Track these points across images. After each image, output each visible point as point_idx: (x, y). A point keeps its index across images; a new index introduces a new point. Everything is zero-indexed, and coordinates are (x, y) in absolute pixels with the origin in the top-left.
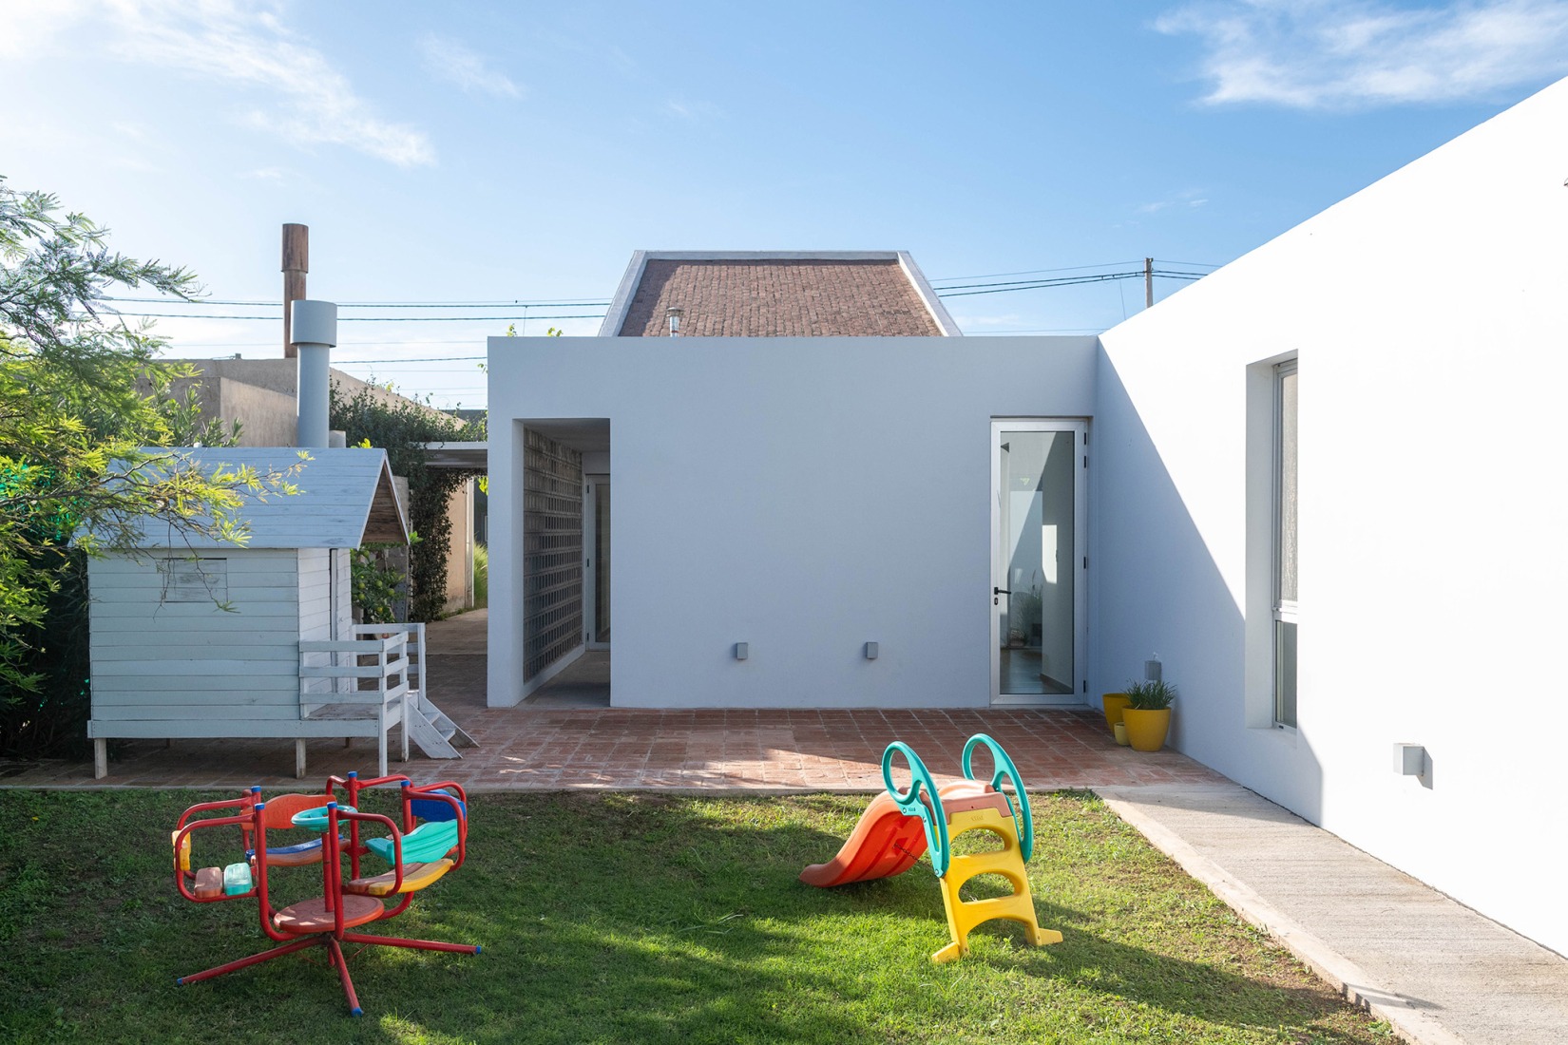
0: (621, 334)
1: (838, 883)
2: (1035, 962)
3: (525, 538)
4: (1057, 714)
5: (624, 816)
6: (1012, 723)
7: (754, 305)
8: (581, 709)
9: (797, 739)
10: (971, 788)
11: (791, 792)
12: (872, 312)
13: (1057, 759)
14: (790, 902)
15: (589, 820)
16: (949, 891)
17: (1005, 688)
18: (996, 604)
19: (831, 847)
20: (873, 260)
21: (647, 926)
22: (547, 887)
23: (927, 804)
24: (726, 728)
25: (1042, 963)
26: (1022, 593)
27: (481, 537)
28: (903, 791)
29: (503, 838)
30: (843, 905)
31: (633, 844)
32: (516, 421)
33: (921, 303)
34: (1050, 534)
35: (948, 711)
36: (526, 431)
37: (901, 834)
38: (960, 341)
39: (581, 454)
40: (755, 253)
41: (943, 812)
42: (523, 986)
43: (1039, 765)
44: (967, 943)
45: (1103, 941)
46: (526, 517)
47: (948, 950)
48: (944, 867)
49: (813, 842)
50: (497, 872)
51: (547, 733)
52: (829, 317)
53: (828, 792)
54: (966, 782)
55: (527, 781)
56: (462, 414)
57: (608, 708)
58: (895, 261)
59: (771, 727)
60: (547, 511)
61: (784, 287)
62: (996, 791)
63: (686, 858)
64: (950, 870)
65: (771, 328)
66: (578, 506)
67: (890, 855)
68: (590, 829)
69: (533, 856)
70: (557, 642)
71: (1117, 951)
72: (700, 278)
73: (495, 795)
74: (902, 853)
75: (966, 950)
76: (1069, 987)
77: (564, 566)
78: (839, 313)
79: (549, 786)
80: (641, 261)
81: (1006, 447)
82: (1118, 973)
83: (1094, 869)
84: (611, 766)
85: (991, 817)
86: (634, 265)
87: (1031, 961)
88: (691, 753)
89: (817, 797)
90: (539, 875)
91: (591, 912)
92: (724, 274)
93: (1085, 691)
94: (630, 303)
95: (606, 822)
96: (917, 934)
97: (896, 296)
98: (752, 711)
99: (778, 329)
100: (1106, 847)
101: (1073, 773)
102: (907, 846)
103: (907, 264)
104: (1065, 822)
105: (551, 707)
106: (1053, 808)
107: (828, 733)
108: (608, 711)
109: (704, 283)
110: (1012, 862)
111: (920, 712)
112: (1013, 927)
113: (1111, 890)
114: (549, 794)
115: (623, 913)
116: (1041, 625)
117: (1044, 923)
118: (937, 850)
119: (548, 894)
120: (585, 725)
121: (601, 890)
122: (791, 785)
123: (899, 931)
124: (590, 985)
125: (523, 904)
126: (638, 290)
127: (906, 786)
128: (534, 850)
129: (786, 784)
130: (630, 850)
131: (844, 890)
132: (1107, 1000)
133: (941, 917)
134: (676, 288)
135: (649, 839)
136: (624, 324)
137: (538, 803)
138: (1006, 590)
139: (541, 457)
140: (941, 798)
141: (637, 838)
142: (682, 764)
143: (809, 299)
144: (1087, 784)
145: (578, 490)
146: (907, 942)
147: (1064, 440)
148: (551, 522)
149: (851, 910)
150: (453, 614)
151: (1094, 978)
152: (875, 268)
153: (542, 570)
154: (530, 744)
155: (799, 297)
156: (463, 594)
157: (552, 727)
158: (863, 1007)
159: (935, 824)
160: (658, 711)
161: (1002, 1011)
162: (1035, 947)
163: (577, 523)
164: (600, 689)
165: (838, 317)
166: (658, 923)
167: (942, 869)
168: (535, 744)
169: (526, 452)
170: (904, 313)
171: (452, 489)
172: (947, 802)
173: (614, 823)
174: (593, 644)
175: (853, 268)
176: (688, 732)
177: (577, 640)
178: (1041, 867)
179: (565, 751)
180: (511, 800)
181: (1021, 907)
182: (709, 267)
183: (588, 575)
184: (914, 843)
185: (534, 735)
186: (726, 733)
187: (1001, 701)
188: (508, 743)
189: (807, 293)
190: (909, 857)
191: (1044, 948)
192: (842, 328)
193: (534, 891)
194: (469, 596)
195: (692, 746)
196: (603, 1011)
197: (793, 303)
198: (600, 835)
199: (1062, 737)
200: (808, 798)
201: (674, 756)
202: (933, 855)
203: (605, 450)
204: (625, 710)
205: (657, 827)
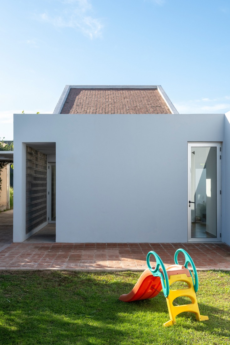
0: (61, 113)
1: (132, 300)
2: (199, 326)
3: (27, 184)
4: (210, 245)
5: (59, 279)
6: (195, 248)
7: (107, 104)
8: (45, 243)
9: (120, 253)
10: (177, 267)
11: (117, 271)
12: (148, 106)
13: (210, 260)
14: (115, 307)
15: (47, 280)
16: (169, 302)
17: (193, 236)
18: (190, 207)
19: (130, 289)
20: (148, 89)
21: (66, 314)
22: (32, 302)
23: (162, 272)
24: (95, 250)
25: (201, 327)
26: (200, 204)
27: (12, 185)
28: (153, 268)
29: (17, 286)
30: (133, 308)
31: (62, 287)
32: (23, 143)
33: (165, 103)
34: (208, 182)
35: (173, 244)
36: (27, 147)
37: (153, 283)
38: (178, 116)
39: (46, 155)
40: (108, 86)
41: (167, 275)
42: (23, 334)
43: (204, 261)
44: (175, 320)
45: (222, 319)
46: (27, 177)
47: (169, 322)
48: (168, 294)
49: (124, 287)
50: (15, 297)
51: (34, 251)
52: (133, 108)
53: (130, 271)
54: (176, 265)
55: (26, 267)
56: (5, 142)
57: (55, 243)
58: (156, 89)
59: (112, 249)
60: (34, 175)
61: (118, 98)
62: (186, 268)
63: (80, 292)
64: (169, 295)
65: (113, 112)
66: (45, 173)
67: (150, 291)
68: (47, 283)
69: (27, 292)
70: (38, 220)
71: (227, 323)
72: (88, 95)
73: (15, 271)
74: (154, 290)
75: (175, 322)
76: (210, 335)
77: (41, 194)
78: (136, 106)
79: (33, 269)
80: (68, 89)
81: (194, 153)
82: (227, 330)
83: (221, 296)
84: (55, 262)
85: (184, 277)
86: (65, 90)
87: (197, 326)
88: (83, 258)
89: (126, 272)
90: (29, 298)
91: (47, 310)
92: (97, 93)
93: (220, 237)
94: (64, 103)
95: (53, 280)
96: (159, 317)
97: (156, 101)
98: (105, 244)
99: (115, 112)
100: (225, 289)
101: (215, 264)
102: (155, 288)
103: (160, 90)
104: (212, 281)
105: (35, 242)
106: (208, 276)
107: (131, 251)
108: (55, 244)
109: (90, 96)
110: (190, 292)
111: (163, 244)
112: (192, 315)
113: (226, 303)
114: (33, 271)
115: (57, 310)
116: (206, 214)
117: (202, 313)
118: (165, 288)
119: (32, 304)
120: (47, 248)
121: (50, 303)
122: (117, 268)
123: (153, 316)
124: (45, 334)
125: (23, 308)
126: (67, 99)
127: (154, 266)
128: (28, 290)
129: (116, 268)
130: (61, 290)
131: (134, 303)
132: (223, 339)
133: (167, 312)
134: (80, 98)
135: (67, 286)
136: (62, 110)
137: (30, 274)
138: (194, 202)
139: (32, 156)
140: (166, 271)
141: (63, 286)
142: (80, 261)
143: (126, 102)
144: (220, 268)
145: (45, 168)
146: (155, 320)
147: (213, 150)
148: (36, 179)
149: (136, 309)
150: (2, 211)
151: (219, 332)
152: (149, 91)
153: (32, 195)
154: (27, 255)
155: (123, 101)
156: (5, 204)
157: (35, 249)
158: (139, 341)
159: (164, 279)
160: (72, 244)
161: (186, 342)
162: (199, 321)
163: (45, 179)
164: (52, 236)
165: (136, 108)
166: (69, 314)
167: (167, 294)
168: (29, 255)
169: (27, 154)
170: (159, 107)
171: (2, 167)
172: (169, 272)
173: (55, 281)
174: (50, 221)
175: (142, 91)
176: (82, 251)
177: (45, 220)
178: (203, 295)
179: (40, 257)
180: (20, 273)
181: (194, 308)
182: (92, 91)
183: (49, 197)
184: (158, 287)
185: (29, 252)
186: (95, 251)
187: (192, 240)
188: (20, 254)
189: (126, 100)
190: (156, 291)
191: (202, 322)
192: (137, 112)
193: (27, 303)
194: (8, 205)
195: (84, 255)
196: (49, 342)
197: (121, 103)
198: (51, 285)
199: (212, 252)
200: (123, 272)
201: (77, 259)
202: (164, 290)
203: (54, 154)
204: (61, 243)
205: (71, 282)
